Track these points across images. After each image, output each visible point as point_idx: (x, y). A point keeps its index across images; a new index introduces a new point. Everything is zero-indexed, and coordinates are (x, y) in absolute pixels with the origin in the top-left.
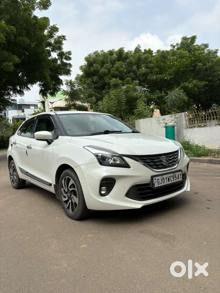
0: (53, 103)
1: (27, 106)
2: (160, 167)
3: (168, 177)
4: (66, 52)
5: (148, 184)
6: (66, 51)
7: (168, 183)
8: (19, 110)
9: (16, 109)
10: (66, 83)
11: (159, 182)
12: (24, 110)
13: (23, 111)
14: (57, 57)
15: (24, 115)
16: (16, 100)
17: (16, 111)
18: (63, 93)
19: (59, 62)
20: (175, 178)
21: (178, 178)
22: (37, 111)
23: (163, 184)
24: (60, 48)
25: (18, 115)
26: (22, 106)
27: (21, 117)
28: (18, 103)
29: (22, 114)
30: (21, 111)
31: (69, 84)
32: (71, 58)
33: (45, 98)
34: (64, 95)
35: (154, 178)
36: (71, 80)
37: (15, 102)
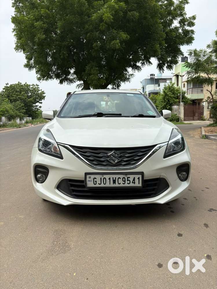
0: (183, 76)
1: (164, 80)
2: (104, 163)
3: (113, 178)
4: (189, 18)
5: (82, 181)
6: (190, 16)
7: (112, 185)
8: (156, 84)
9: (153, 84)
10: (189, 53)
11: (96, 181)
12: (160, 84)
13: (159, 86)
14: (178, 25)
15: (160, 89)
16: (154, 75)
17: (153, 85)
18: (186, 65)
19: (180, 31)
20: (126, 182)
21: (133, 183)
22: (168, 85)
23: (102, 185)
24: (181, 15)
25: (154, 90)
26: (159, 80)
27: (157, 91)
28: (155, 78)
29: (158, 88)
30: (157, 85)
31: (193, 55)
32: (194, 23)
33: (162, 72)
34: (186, 67)
35: (88, 176)
36: (195, 50)
37: (153, 77)
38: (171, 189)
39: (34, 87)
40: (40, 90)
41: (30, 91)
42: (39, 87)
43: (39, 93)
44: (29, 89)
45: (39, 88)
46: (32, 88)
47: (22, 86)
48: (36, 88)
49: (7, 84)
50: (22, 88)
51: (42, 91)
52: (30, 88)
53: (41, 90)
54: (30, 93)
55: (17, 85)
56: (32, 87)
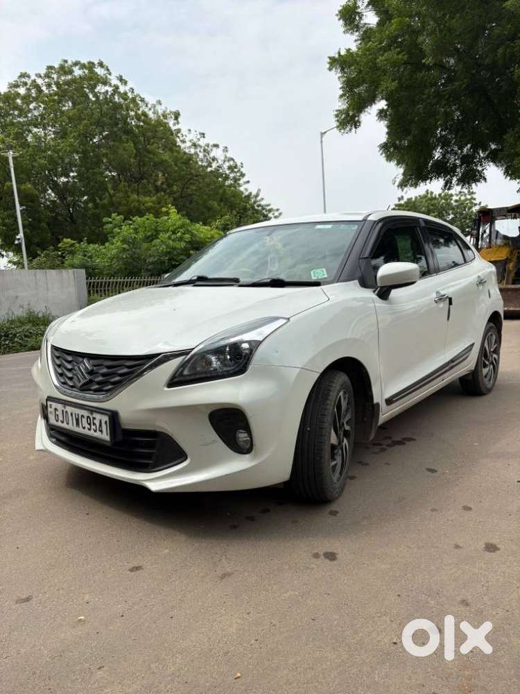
3: (75, 414)
7: (76, 429)
11: (58, 415)
20: (93, 427)
21: (99, 430)
23: (65, 425)
38: (189, 464)
39: (463, 198)
40: (476, 205)
41: (453, 209)
42: (474, 196)
43: (472, 212)
44: (449, 204)
45: (475, 199)
46: (456, 201)
47: (435, 198)
48: (466, 199)
49: (399, 199)
50: (432, 205)
51: (482, 205)
52: (452, 202)
53: (480, 203)
54: (452, 213)
55: (421, 198)
56: (458, 198)
